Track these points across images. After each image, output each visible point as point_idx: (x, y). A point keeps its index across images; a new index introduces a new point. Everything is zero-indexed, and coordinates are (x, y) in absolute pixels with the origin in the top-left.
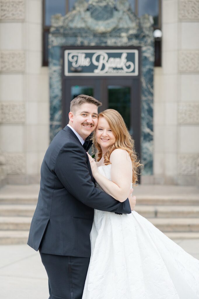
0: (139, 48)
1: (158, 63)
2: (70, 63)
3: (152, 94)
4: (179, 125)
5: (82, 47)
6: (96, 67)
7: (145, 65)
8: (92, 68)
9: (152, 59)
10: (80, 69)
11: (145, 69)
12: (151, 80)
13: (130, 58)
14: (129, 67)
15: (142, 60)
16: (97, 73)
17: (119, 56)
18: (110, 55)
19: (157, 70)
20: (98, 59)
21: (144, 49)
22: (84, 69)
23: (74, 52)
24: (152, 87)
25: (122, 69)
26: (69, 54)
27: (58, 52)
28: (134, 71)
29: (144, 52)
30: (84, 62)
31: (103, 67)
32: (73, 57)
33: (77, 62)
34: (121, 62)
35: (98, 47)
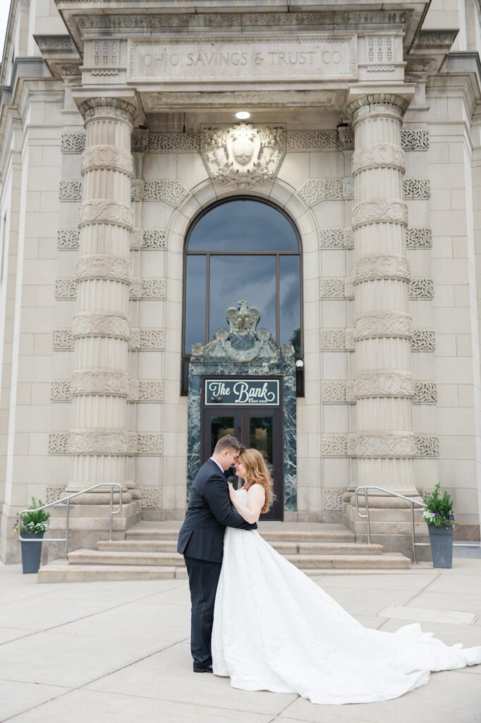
0: (280, 378)
1: (300, 393)
2: (210, 393)
3: (295, 425)
4: (323, 457)
5: (222, 377)
6: (237, 397)
7: (287, 395)
8: (233, 397)
9: (294, 389)
10: (220, 399)
11: (286, 400)
12: (294, 410)
13: (271, 388)
14: (270, 397)
15: (284, 390)
16: (238, 402)
17: (261, 385)
18: (251, 385)
19: (299, 400)
20: (238, 389)
21: (286, 378)
22: (224, 398)
23: (214, 382)
24: (295, 418)
25: (263, 398)
26: (209, 383)
27: (198, 381)
28: (275, 401)
29: (286, 382)
30: (224, 391)
31: (244, 396)
32: (213, 387)
33: (217, 391)
34: (263, 392)
35: (238, 377)
